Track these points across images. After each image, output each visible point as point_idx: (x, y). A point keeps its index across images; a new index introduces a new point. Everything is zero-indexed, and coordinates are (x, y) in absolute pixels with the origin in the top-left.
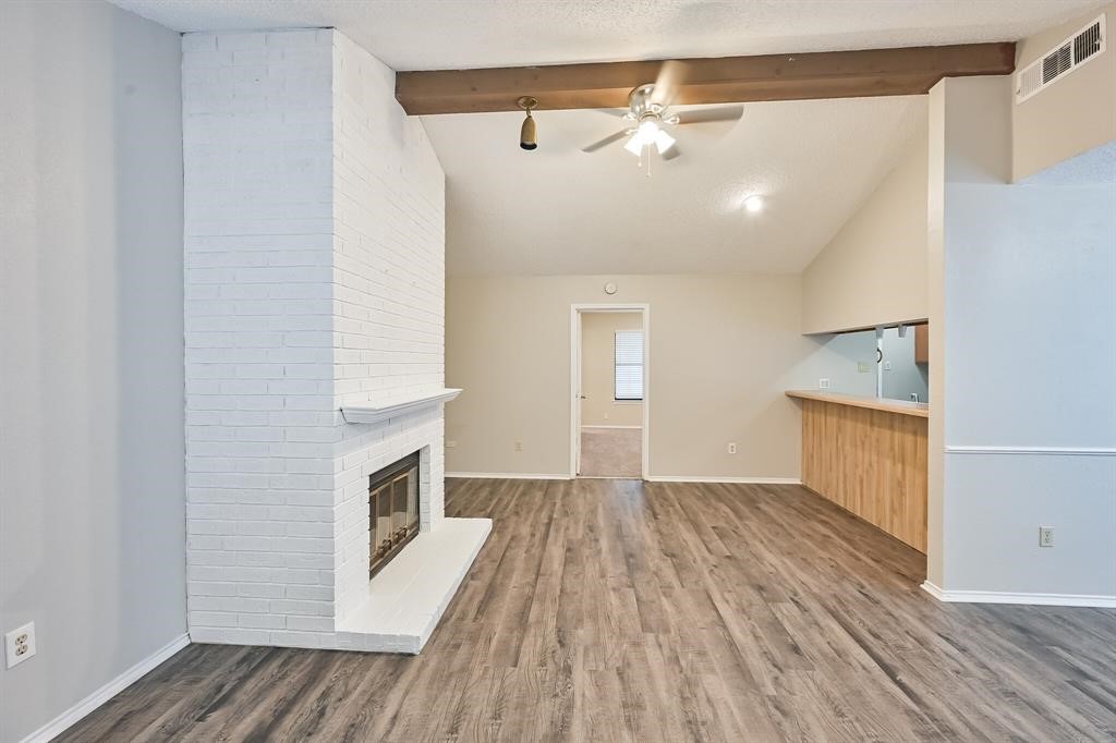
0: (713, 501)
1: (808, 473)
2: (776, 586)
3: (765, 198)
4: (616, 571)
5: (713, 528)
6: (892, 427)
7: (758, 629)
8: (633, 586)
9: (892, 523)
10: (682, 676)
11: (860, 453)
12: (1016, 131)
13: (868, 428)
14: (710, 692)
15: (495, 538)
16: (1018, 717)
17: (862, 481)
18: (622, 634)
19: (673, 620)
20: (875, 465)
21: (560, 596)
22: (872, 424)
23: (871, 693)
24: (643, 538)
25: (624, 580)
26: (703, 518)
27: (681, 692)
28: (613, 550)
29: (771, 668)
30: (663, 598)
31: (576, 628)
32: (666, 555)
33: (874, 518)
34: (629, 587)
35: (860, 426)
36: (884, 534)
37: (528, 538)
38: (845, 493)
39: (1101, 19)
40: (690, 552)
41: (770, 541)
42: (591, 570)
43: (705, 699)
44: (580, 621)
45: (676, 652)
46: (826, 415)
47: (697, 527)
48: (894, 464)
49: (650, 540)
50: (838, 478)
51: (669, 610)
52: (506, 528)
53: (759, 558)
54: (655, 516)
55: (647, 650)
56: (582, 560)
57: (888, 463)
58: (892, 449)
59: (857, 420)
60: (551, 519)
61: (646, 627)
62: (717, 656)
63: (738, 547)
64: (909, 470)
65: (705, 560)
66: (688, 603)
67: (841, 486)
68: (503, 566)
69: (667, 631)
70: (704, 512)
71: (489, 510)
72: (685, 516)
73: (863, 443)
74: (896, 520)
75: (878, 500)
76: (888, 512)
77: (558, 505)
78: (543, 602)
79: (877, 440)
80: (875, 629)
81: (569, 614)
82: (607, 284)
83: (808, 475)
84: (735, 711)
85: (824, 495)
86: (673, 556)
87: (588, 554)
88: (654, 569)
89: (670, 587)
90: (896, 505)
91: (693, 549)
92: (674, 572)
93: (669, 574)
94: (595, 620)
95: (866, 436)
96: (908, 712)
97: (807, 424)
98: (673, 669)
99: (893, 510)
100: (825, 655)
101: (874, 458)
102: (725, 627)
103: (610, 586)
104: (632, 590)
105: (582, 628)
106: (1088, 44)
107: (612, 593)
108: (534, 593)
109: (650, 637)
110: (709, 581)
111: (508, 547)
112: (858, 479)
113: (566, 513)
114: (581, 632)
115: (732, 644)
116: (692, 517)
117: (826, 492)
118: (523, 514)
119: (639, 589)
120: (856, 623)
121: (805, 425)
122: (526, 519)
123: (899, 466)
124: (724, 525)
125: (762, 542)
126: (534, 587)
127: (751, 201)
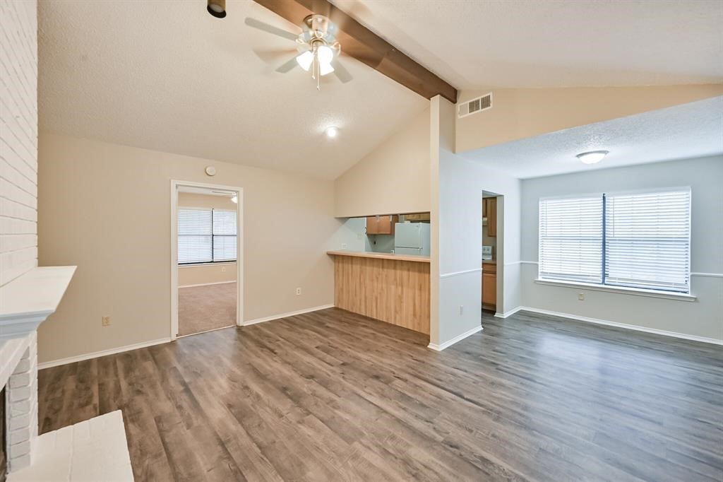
0: (301, 330)
1: (339, 299)
2: (381, 372)
3: (339, 130)
4: (285, 406)
5: (317, 347)
6: (395, 268)
7: (399, 403)
8: (311, 413)
9: (395, 318)
10: (399, 461)
11: (375, 284)
12: (457, 132)
13: (381, 269)
14: (421, 460)
15: (134, 430)
16: (503, 393)
17: (376, 299)
18: (340, 456)
19: (357, 424)
20: (385, 290)
21: (263, 453)
22: (383, 268)
23: (467, 411)
24: (280, 372)
25: (299, 410)
26: (305, 343)
27: (409, 472)
28: (268, 391)
29: (426, 423)
30: (336, 411)
31: (303, 473)
32: (307, 378)
33: (385, 317)
34: (308, 415)
35: (375, 269)
36: (391, 325)
37: (177, 413)
38: (366, 307)
39: (491, 94)
40: (320, 370)
41: (353, 346)
42: (268, 416)
43: (423, 467)
44: (300, 464)
45: (380, 446)
46: (352, 264)
47: (307, 351)
48: (397, 287)
49: (287, 371)
50: (360, 300)
51: (347, 418)
52: (139, 412)
53: (358, 359)
54: (272, 351)
55: (365, 456)
56: (251, 411)
57: (393, 287)
58: (395, 280)
59: (373, 266)
60: (184, 384)
61: (349, 440)
62: (400, 433)
63: (341, 355)
64: (404, 289)
65: (333, 372)
66: (353, 406)
67: (363, 303)
68: (176, 456)
69: (362, 434)
70: (302, 339)
71: (96, 401)
72: (294, 346)
73: (377, 278)
74: (398, 316)
75: (387, 308)
76: (393, 312)
77: (180, 368)
78: (252, 468)
79: (386, 276)
80: (437, 377)
81: (286, 464)
82: (207, 167)
83: (339, 300)
84: (440, 462)
85: (351, 311)
86: (312, 377)
87: (251, 403)
88: (310, 393)
89: (332, 401)
90: (398, 309)
91: (320, 367)
92: (324, 389)
93: (321, 391)
94: (311, 456)
95: (379, 274)
96: (483, 412)
97: (338, 271)
98: (392, 460)
99: (396, 312)
100: (435, 402)
101: (384, 286)
102: (386, 412)
103: (294, 422)
104: (311, 415)
105: (309, 471)
106: (486, 102)
107: (300, 426)
108: (235, 464)
109: (356, 444)
110: (348, 385)
111: (161, 433)
112: (374, 298)
113: (197, 374)
114: (310, 474)
115: (399, 421)
116: (299, 345)
117: (352, 309)
118: (146, 389)
119: (315, 412)
120: (427, 377)
121: (337, 271)
122: (157, 395)
123: (400, 288)
124: (322, 344)
125: (350, 348)
126: (230, 457)
127: (330, 129)
